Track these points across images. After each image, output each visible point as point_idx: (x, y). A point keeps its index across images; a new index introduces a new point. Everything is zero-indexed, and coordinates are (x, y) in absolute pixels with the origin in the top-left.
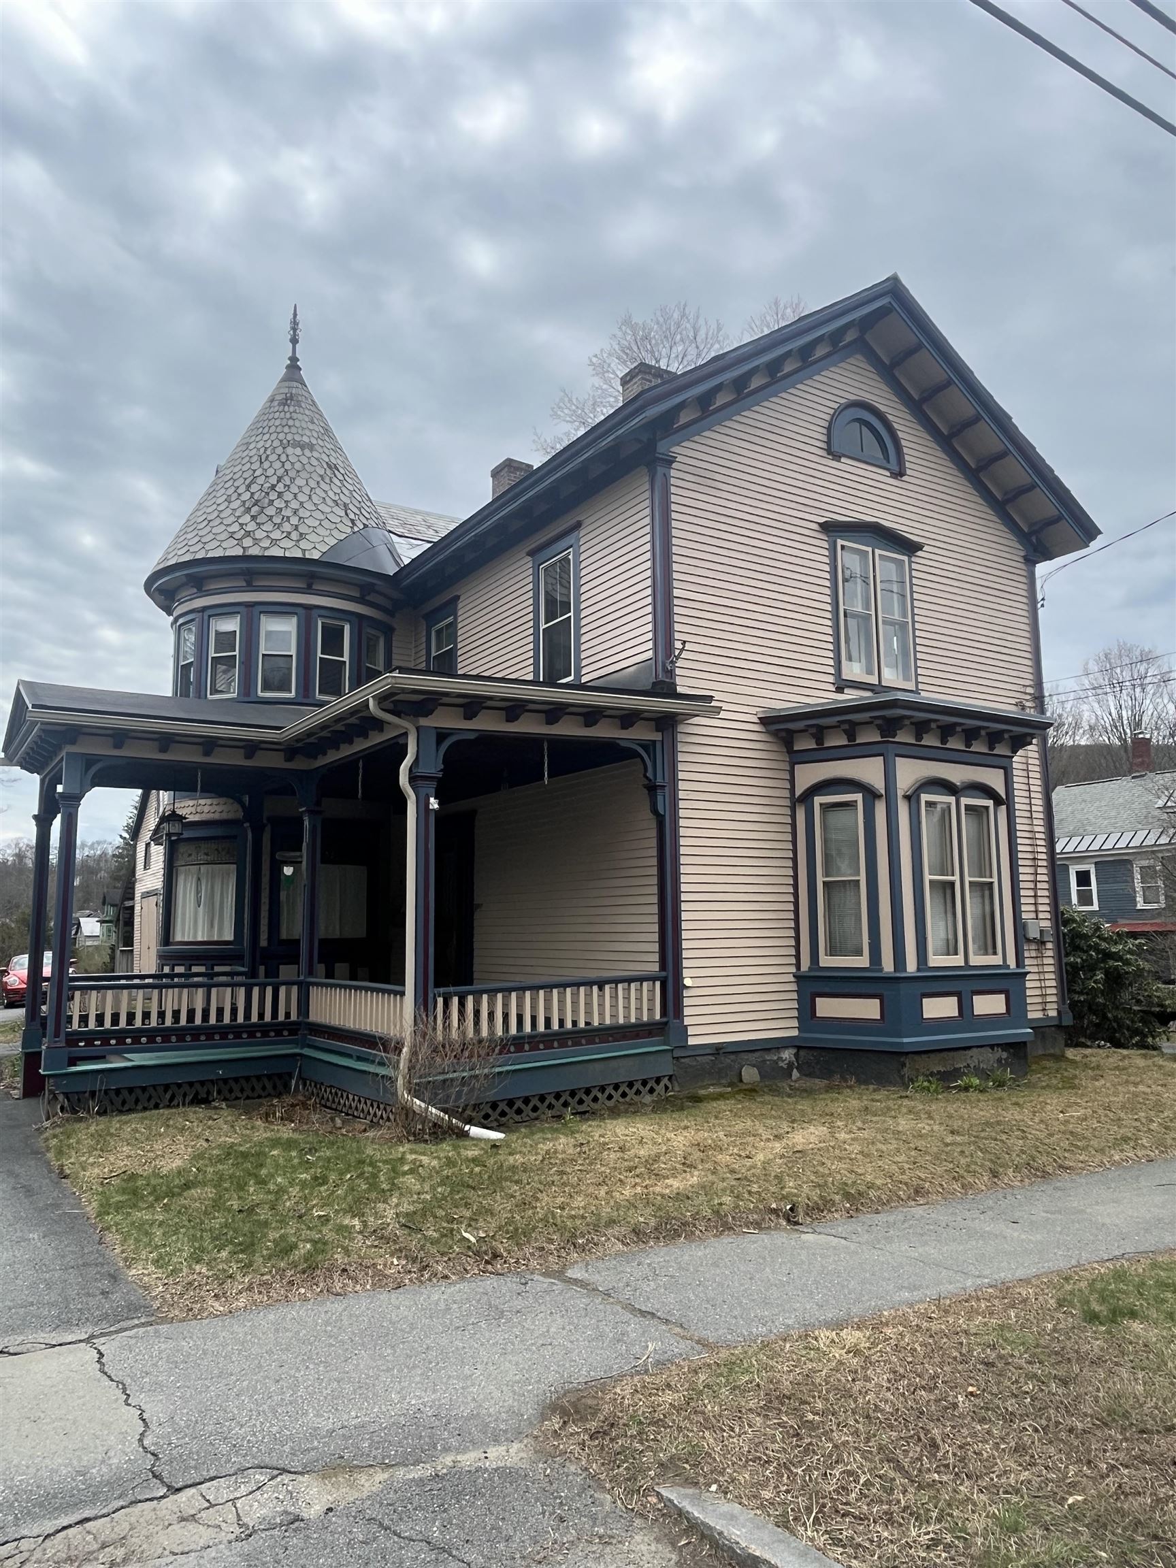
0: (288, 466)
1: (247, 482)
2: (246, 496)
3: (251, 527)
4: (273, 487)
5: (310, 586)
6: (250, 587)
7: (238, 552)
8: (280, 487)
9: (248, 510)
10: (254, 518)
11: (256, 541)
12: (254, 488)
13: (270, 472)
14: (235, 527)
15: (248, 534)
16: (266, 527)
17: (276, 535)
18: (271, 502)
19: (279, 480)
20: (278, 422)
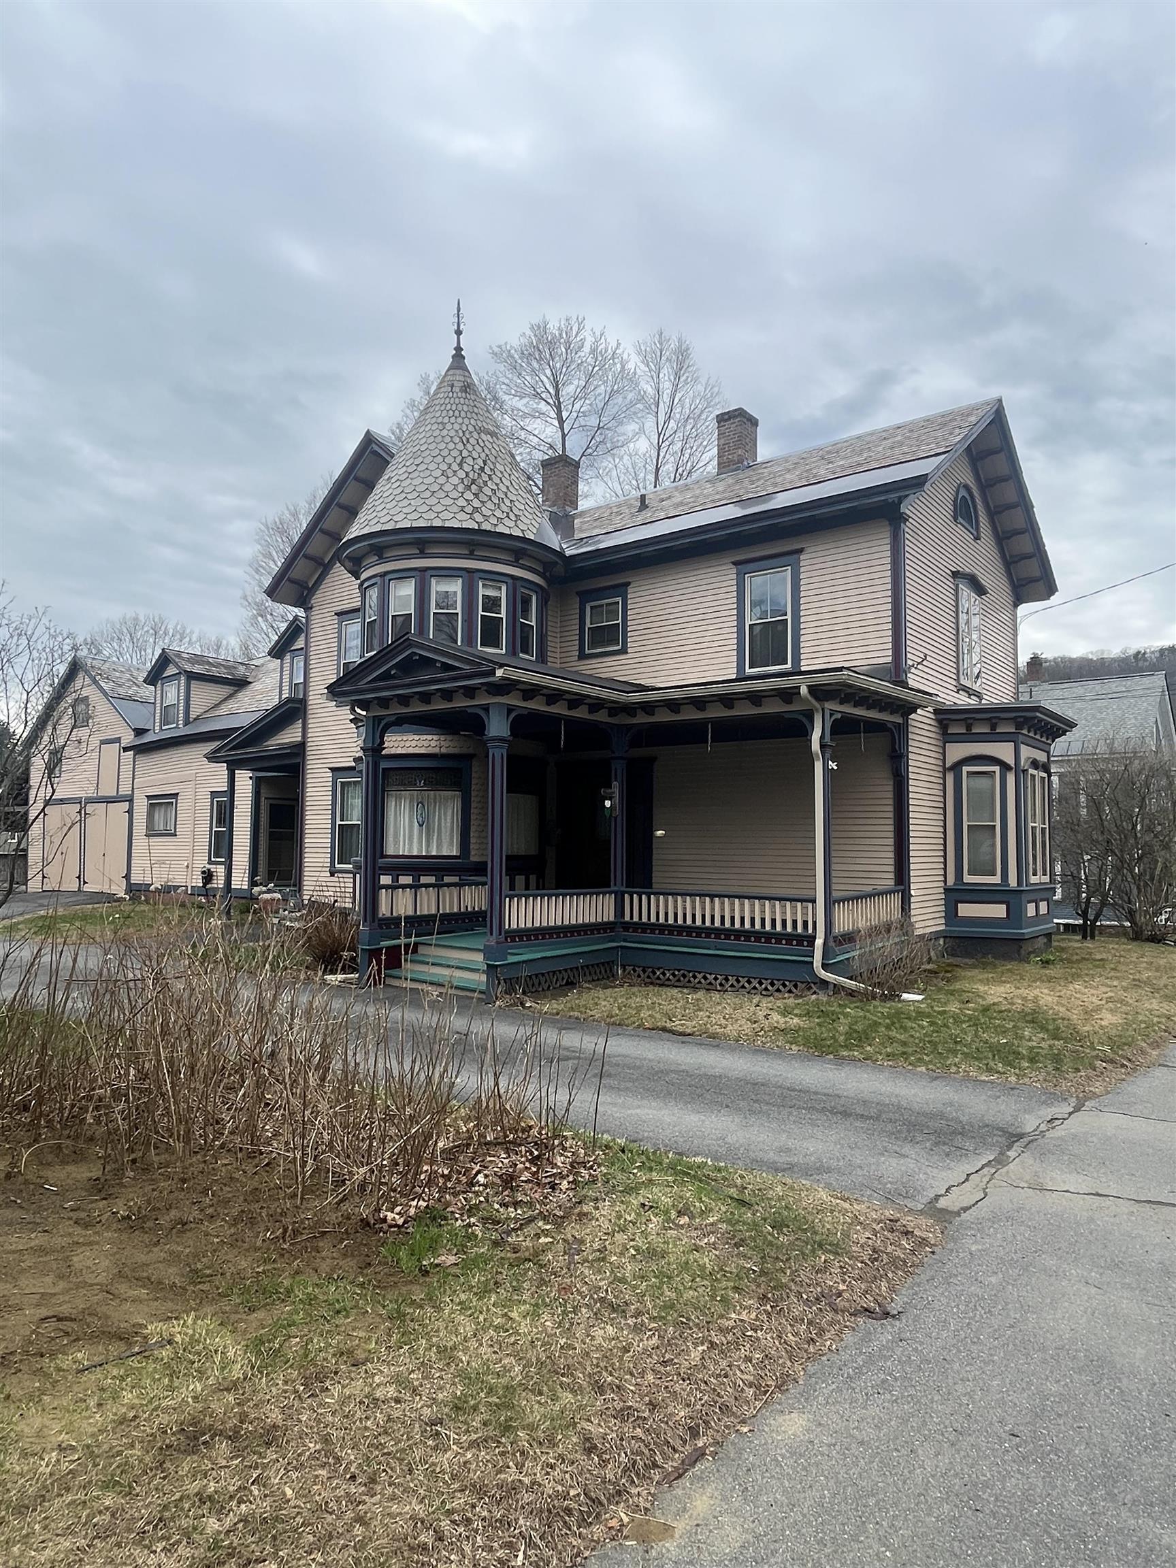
0: (487, 451)
1: (459, 460)
2: (462, 474)
3: (476, 503)
4: (482, 469)
5: (517, 561)
6: (471, 556)
7: (472, 525)
8: (487, 469)
9: (468, 488)
10: (476, 495)
11: (486, 518)
12: (467, 468)
13: (475, 455)
14: (461, 502)
15: (476, 510)
16: (490, 505)
17: (498, 514)
18: (485, 483)
19: (485, 462)
20: (466, 409)
